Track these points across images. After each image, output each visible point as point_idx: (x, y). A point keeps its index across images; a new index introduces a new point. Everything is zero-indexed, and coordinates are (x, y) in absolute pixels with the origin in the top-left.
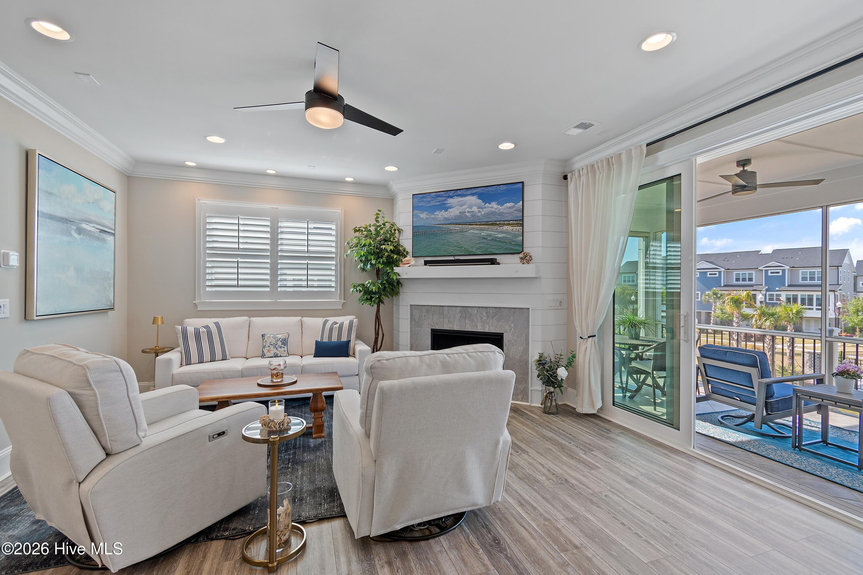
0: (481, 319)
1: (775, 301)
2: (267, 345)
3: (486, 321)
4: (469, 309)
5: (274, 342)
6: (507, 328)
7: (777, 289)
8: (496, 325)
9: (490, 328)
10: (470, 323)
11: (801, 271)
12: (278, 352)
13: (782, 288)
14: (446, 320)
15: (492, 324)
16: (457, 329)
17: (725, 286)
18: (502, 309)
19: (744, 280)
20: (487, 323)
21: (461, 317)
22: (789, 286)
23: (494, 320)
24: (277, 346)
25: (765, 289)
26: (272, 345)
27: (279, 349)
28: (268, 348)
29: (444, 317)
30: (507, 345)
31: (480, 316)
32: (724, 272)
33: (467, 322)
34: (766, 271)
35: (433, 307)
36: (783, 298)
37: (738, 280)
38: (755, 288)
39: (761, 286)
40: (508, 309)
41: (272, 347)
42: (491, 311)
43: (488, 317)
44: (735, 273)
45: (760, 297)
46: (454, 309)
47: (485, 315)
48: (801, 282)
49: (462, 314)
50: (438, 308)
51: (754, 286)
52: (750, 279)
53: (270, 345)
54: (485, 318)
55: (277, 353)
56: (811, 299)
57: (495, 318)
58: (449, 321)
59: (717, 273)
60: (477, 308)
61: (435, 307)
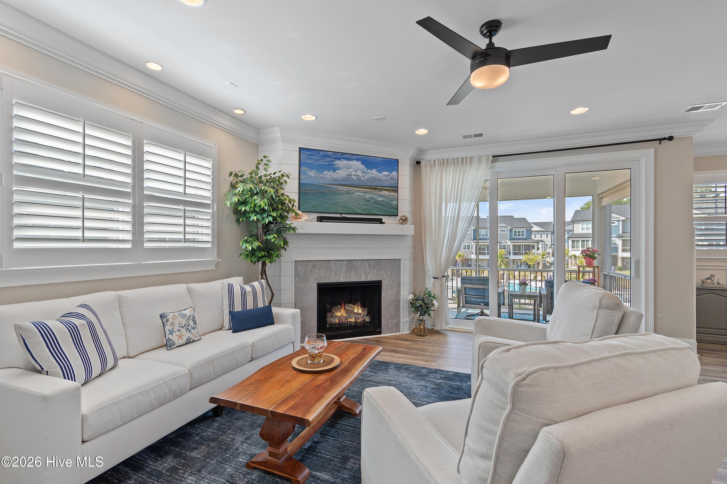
0: (365, 270)
2: (176, 328)
3: (368, 272)
4: (354, 262)
5: (184, 322)
6: (385, 276)
8: (376, 274)
9: (372, 277)
10: (355, 274)
12: (191, 336)
14: (333, 274)
15: (373, 274)
16: (343, 280)
18: (381, 260)
20: (369, 273)
21: (347, 270)
23: (375, 270)
24: (189, 327)
26: (183, 327)
27: (193, 331)
28: (178, 333)
29: (331, 271)
30: (385, 290)
31: (363, 267)
33: (352, 273)
35: (319, 262)
40: (386, 260)
41: (183, 330)
42: (372, 263)
43: (370, 268)
46: (340, 262)
47: (368, 266)
49: (348, 267)
50: (324, 262)
53: (180, 328)
54: (367, 269)
55: (190, 338)
57: (376, 268)
58: (335, 274)
60: (361, 261)
61: (322, 262)
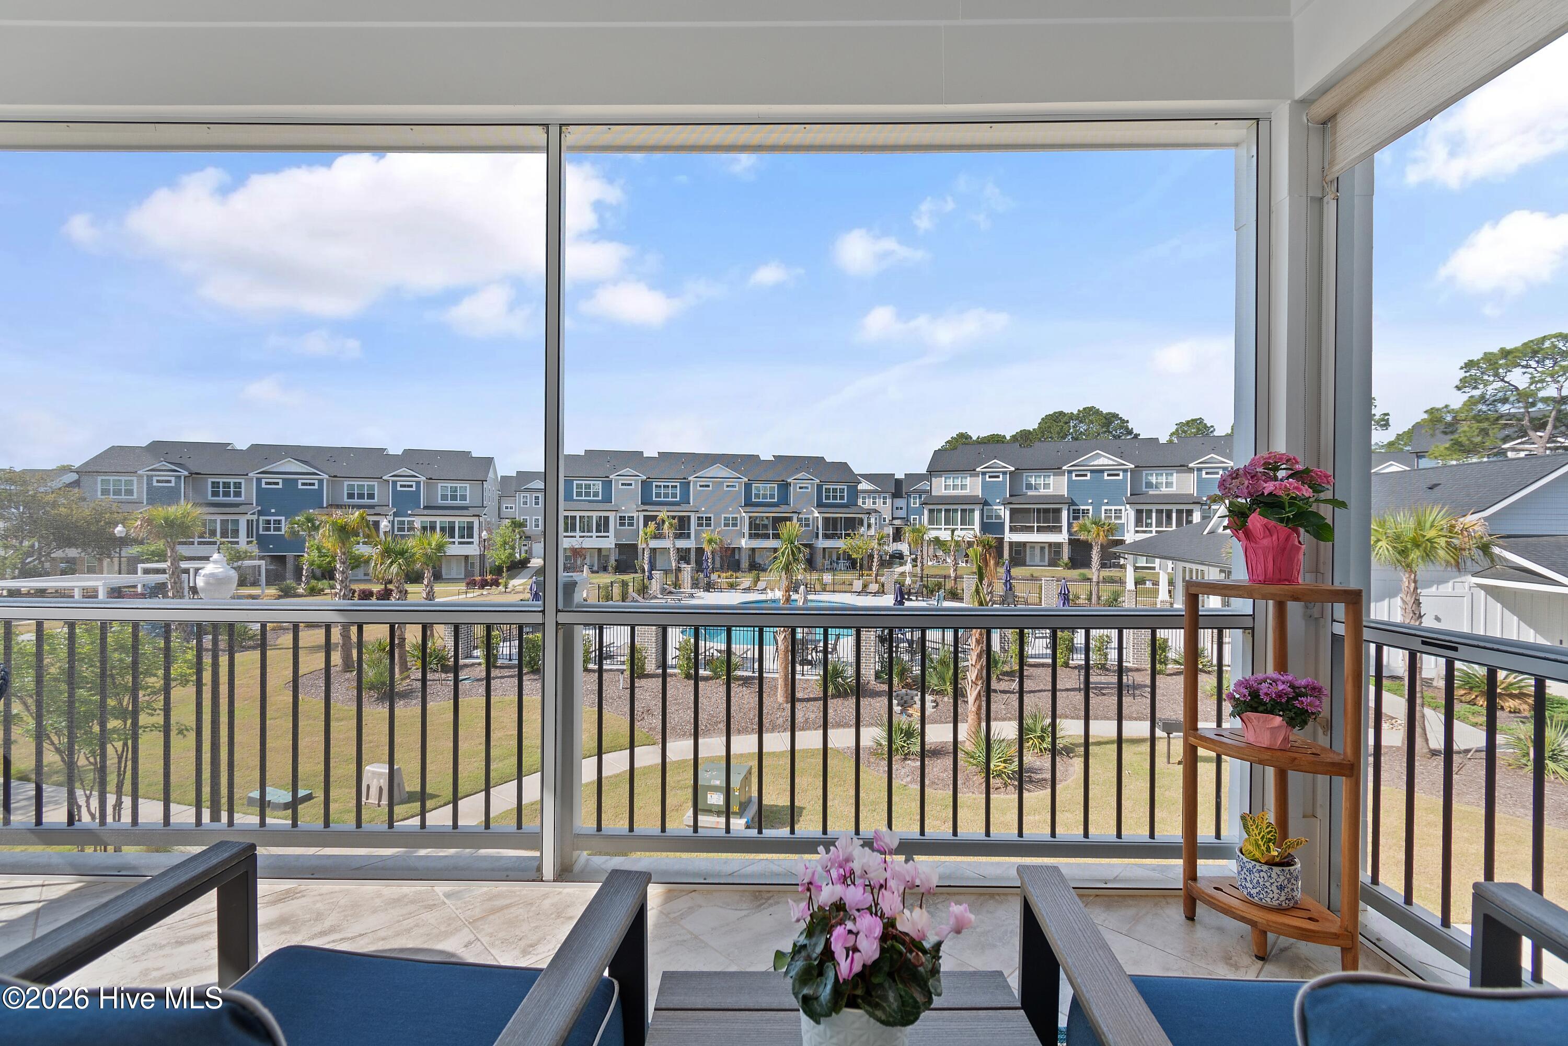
1: (406, 533)
7: (409, 512)
11: (440, 485)
13: (417, 511)
17: (330, 506)
19: (361, 496)
22: (425, 508)
25: (392, 512)
32: (328, 481)
34: (395, 483)
36: (417, 525)
37: (351, 496)
38: (377, 510)
39: (387, 508)
44: (346, 483)
45: (384, 524)
48: (440, 502)
51: (376, 508)
52: (371, 496)
56: (452, 529)
59: (316, 482)
